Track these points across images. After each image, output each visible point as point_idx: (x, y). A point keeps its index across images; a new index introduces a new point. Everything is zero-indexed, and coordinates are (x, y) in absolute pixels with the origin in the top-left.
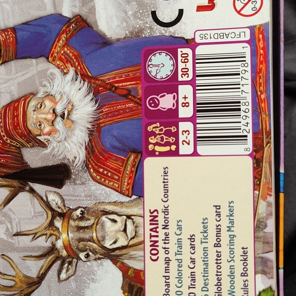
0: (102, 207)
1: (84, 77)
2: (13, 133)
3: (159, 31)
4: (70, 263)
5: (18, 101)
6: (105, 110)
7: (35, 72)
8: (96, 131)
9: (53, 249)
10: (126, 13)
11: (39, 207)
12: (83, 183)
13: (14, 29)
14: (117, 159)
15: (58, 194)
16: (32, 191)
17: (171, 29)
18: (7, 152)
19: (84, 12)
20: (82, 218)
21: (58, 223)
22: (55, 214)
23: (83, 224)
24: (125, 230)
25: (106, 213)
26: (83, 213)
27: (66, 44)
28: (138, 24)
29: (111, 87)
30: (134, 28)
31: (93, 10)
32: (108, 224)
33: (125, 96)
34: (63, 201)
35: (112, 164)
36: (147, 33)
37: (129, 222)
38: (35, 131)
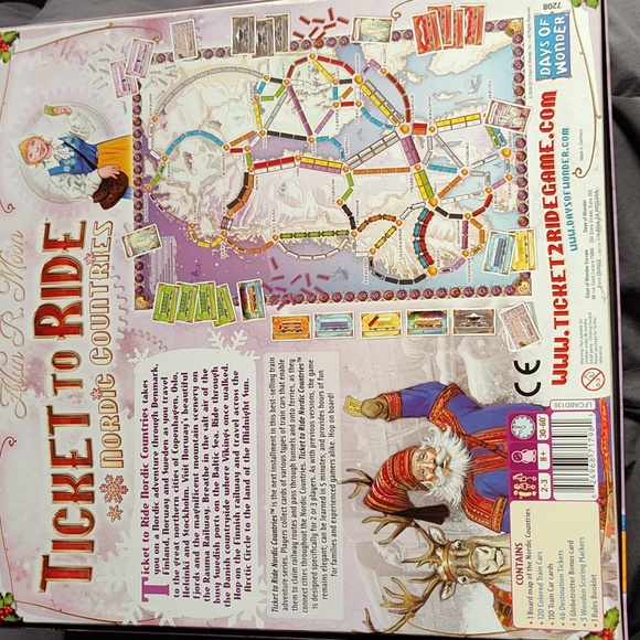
0: (476, 541)
1: (460, 434)
2: (401, 479)
3: (521, 399)
4: (450, 585)
5: (404, 452)
6: (477, 461)
7: (418, 429)
8: (469, 478)
9: (435, 574)
10: (493, 383)
11: (423, 540)
12: (460, 521)
13: (399, 393)
14: (488, 502)
15: (439, 529)
16: (417, 526)
17: (531, 398)
18: (395, 494)
19: (458, 381)
20: (459, 549)
21: (439, 553)
22: (437, 545)
23: (460, 554)
24: (495, 559)
25: (479, 545)
26: (460, 545)
27: (444, 407)
28: (505, 392)
29: (482, 443)
30: (500, 396)
31: (465, 380)
32: (481, 554)
33: (494, 451)
34: (443, 535)
35: (484, 505)
36: (511, 401)
37: (498, 552)
38: (419, 478)
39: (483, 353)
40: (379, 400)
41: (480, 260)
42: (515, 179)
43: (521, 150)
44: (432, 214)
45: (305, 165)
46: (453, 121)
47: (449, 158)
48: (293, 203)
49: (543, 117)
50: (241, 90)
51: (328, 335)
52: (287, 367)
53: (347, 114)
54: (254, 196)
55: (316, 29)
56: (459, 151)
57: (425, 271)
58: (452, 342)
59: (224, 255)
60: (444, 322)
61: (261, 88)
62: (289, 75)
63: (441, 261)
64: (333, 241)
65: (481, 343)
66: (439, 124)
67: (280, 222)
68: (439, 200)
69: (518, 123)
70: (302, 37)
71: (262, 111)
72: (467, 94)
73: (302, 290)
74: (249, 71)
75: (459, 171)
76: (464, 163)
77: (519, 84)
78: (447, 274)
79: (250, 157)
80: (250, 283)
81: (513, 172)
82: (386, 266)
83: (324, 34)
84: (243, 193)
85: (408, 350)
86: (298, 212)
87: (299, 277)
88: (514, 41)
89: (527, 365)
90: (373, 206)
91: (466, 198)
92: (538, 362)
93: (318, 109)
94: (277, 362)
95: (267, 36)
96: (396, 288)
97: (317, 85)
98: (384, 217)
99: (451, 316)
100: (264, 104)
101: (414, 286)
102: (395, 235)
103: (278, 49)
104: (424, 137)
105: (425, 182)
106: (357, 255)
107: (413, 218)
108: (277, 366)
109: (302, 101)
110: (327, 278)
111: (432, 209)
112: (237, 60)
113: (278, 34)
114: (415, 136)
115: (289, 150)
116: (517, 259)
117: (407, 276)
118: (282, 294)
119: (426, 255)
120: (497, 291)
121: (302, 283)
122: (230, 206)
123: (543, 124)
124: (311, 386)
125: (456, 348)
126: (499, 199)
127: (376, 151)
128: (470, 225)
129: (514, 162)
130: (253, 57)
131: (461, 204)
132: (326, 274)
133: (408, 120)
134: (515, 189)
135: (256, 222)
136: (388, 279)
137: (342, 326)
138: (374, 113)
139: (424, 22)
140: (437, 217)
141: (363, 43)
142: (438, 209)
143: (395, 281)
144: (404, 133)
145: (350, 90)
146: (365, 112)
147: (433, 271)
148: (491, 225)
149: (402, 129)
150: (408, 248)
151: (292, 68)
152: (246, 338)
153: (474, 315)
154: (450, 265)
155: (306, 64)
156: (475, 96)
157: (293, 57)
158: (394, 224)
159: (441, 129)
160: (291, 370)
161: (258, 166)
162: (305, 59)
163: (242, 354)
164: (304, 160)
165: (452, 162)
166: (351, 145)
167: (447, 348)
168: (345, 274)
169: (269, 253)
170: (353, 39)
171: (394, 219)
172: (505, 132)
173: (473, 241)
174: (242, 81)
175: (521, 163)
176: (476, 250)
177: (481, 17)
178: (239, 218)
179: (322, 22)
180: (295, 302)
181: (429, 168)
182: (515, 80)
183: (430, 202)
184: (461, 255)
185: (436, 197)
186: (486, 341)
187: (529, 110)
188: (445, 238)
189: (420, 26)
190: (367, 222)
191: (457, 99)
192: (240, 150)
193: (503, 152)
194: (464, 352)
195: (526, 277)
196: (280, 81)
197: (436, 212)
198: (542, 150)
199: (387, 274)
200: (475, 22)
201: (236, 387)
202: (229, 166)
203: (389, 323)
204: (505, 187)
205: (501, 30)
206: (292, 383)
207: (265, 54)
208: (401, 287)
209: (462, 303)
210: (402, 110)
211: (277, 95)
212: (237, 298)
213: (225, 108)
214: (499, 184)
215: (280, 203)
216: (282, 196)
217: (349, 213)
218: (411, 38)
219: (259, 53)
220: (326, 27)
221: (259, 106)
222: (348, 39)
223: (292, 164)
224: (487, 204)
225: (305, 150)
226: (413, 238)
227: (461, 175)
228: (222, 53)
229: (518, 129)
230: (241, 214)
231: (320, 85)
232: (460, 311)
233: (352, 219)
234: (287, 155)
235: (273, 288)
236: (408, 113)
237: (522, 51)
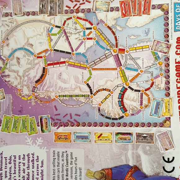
3: (166, 174)
10: (153, 166)
13: (111, 169)
17: (170, 174)
19: (137, 165)
27: (131, 176)
28: (158, 171)
30: (156, 172)
31: (141, 164)
36: (161, 175)
39: (149, 152)
40: (102, 171)
41: (148, 111)
42: (164, 75)
43: (167, 62)
44: (126, 89)
45: (70, 65)
46: (137, 48)
47: (135, 65)
48: (65, 82)
49: (177, 48)
50: (42, 30)
51: (79, 141)
52: (61, 155)
53: (89, 43)
54: (47, 78)
55: (76, 5)
56: (139, 62)
57: (123, 115)
58: (135, 147)
59: (33, 104)
60: (131, 138)
61: (51, 30)
62: (64, 25)
63: (131, 110)
64: (82, 99)
65: (148, 148)
66: (130, 49)
67: (59, 90)
68: (130, 83)
69: (165, 50)
70: (70, 8)
71: (51, 40)
72: (143, 36)
73: (68, 121)
74: (46, 22)
75: (139, 70)
76: (142, 67)
77: (166, 33)
78: (133, 116)
79: (46, 60)
80: (45, 116)
81: (163, 72)
82: (106, 112)
83: (79, 7)
84: (43, 76)
85: (115, 150)
86: (67, 86)
87: (67, 114)
88: (165, 14)
89: (168, 159)
90: (101, 85)
91: (142, 82)
92: (174, 158)
93: (77, 40)
94: (56, 153)
95: (54, 7)
96: (110, 121)
97: (76, 29)
98: (105, 90)
99: (134, 135)
100: (52, 37)
101: (118, 121)
102: (110, 98)
103: (59, 13)
104: (124, 55)
105: (124, 75)
106: (93, 106)
107: (118, 91)
108: (56, 155)
109: (69, 36)
110: (79, 116)
111: (127, 87)
112: (40, 17)
113: (59, 6)
114: (119, 54)
115: (63, 58)
116: (164, 111)
117: (115, 116)
118: (59, 122)
119: (124, 107)
120: (155, 125)
121: (68, 117)
122: (37, 82)
123: (177, 51)
124: (71, 163)
125: (137, 150)
126: (157, 84)
127: (102, 60)
128: (144, 95)
129: (164, 68)
130: (48, 16)
131: (140, 86)
132: (79, 114)
133: (117, 47)
134: (164, 80)
135: (48, 90)
136: (107, 117)
137: (85, 138)
138: (101, 43)
139: (124, 3)
140: (129, 91)
141: (97, 12)
142: (130, 87)
143: (110, 118)
144: (115, 52)
145: (91, 32)
146: (98, 42)
147: (127, 115)
148: (153, 95)
149: (114, 51)
150: (116, 104)
151: (65, 22)
152: (42, 141)
153: (145, 135)
154: (134, 112)
155: (71, 20)
156: (147, 37)
157: (66, 17)
158: (110, 93)
159: (131, 52)
160: (62, 156)
161: (49, 65)
162: (71, 18)
163: (41, 148)
164: (70, 63)
165: (136, 66)
166: (91, 57)
167: (133, 150)
168: (87, 114)
169: (54, 104)
170: (93, 10)
171: (110, 91)
172: (160, 54)
173: (145, 102)
174: (43, 26)
175: (167, 68)
176: (146, 106)
177: (150, 3)
178: (40, 87)
179: (79, 2)
180: (65, 126)
181: (125, 69)
182: (165, 31)
183: (126, 84)
184: (139, 108)
185: (129, 82)
186: (150, 147)
187: (171, 45)
188: (133, 100)
189: (123, 6)
190: (97, 92)
191: (139, 39)
192: (41, 57)
193: (159, 63)
194: (140, 152)
195: (168, 119)
196: (59, 27)
197: (128, 89)
198: (176, 63)
199: (106, 115)
200: (147, 5)
201: (38, 163)
202: (36, 64)
203: (107, 137)
204: (159, 79)
205: (159, 8)
206: (63, 162)
207: (53, 15)
208: (113, 121)
209: (139, 130)
210: (114, 42)
211: (58, 33)
212: (38, 123)
213: (35, 38)
214: (157, 77)
215: (59, 81)
216: (60, 78)
217: (90, 87)
218: (118, 10)
219: (51, 14)
220: (80, 4)
221: (50, 38)
222: (90, 10)
223: (64, 65)
224: (152, 86)
225: (70, 58)
226: (118, 100)
227: (140, 73)
228: (34, 13)
229: (165, 53)
230: (41, 86)
231: (77, 29)
232: (139, 133)
233: (91, 90)
234: (62, 60)
235: (55, 119)
236: (117, 44)
237: (168, 18)
